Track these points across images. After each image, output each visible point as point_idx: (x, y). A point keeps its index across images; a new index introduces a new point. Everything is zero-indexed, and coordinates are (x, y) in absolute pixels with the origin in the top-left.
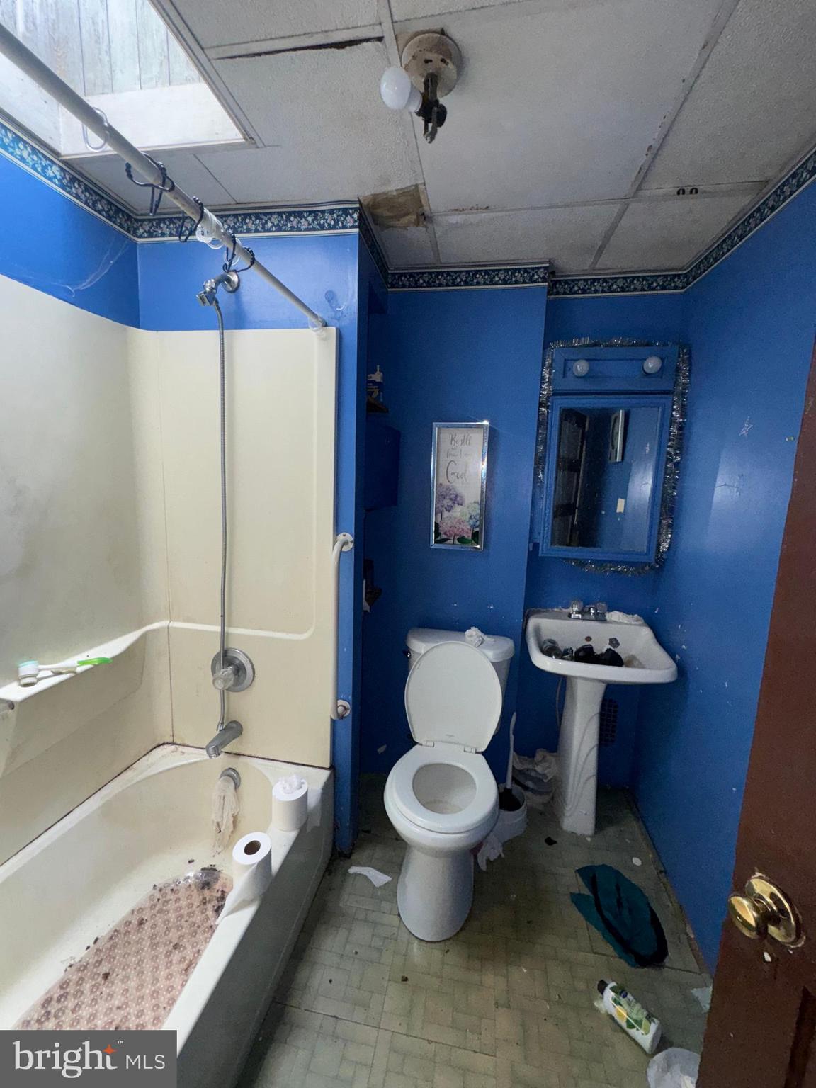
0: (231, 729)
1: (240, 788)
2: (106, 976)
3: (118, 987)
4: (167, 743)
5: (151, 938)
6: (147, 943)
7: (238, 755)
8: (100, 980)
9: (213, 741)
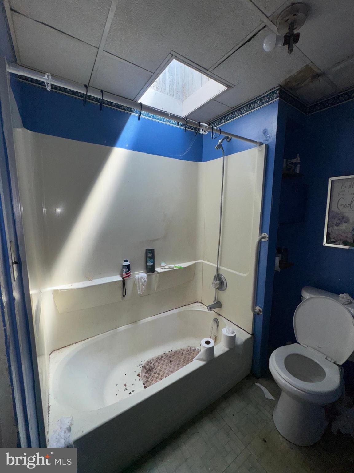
0: (218, 304)
1: (219, 327)
2: (171, 361)
3: (172, 366)
4: (200, 302)
5: (184, 359)
6: (182, 360)
7: (219, 315)
8: (169, 361)
9: (210, 305)
